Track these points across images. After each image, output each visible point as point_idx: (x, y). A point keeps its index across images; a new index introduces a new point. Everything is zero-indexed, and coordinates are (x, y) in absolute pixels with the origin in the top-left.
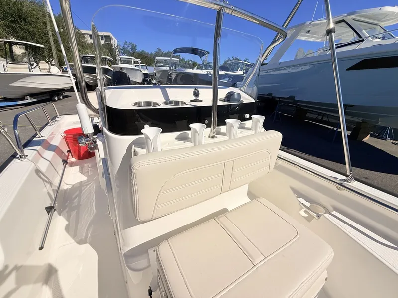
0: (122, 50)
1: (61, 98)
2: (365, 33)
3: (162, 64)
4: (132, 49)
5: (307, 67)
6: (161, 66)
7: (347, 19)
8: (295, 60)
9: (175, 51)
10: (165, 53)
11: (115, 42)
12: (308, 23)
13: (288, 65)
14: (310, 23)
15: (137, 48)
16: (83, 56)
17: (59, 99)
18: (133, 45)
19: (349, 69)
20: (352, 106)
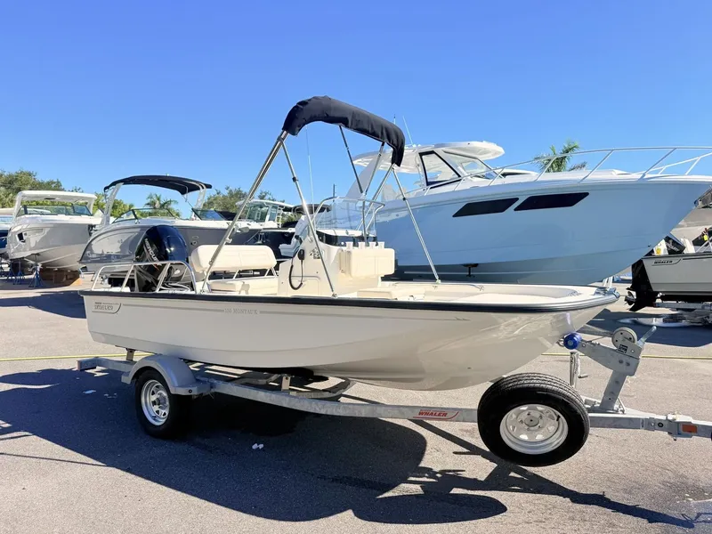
5: (403, 213)
19: (455, 215)
20: (476, 265)
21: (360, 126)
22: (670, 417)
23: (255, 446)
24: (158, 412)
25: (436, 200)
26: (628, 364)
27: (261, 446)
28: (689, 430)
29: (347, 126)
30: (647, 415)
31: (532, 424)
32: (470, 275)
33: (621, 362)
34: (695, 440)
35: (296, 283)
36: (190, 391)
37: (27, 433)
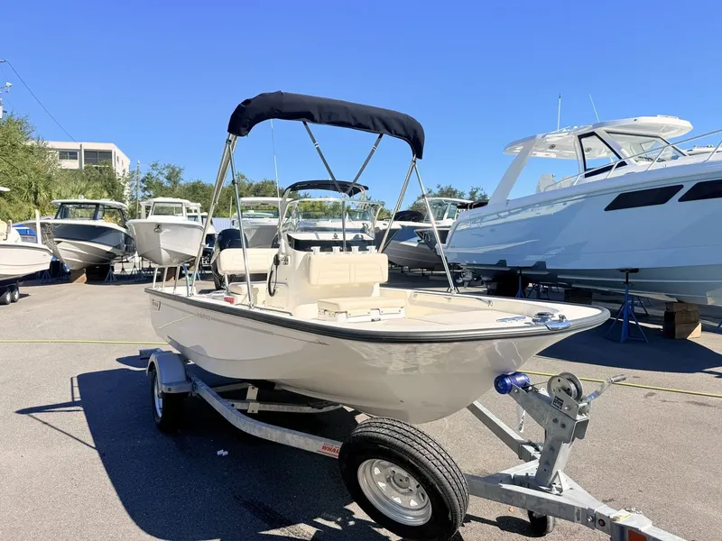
0: (143, 181)
1: (16, 296)
2: (626, 152)
3: (252, 212)
4: (169, 178)
5: (559, 207)
6: (254, 217)
7: (596, 131)
8: (539, 194)
9: (294, 188)
10: (258, 185)
11: (121, 165)
12: (540, 136)
13: (525, 205)
14: (543, 137)
15: (181, 176)
16: (62, 203)
17: (13, 301)
18: (174, 169)
19: (608, 209)
20: (636, 270)
21: (333, 119)
23: (219, 453)
26: (563, 426)
27: (225, 453)
29: (313, 120)
32: (627, 282)
33: (556, 421)
36: (169, 390)
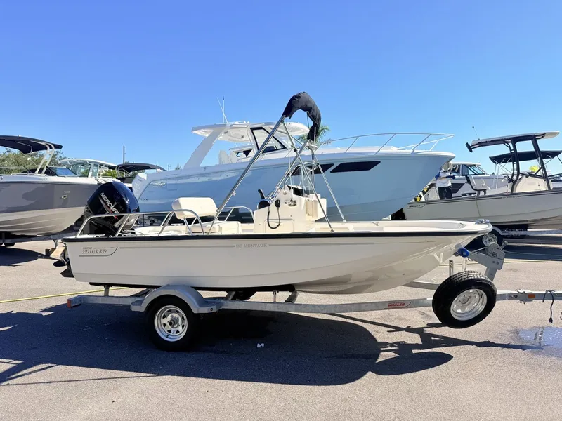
7: (264, 127)
22: (521, 291)
23: (258, 346)
24: (170, 331)
25: (269, 164)
26: (498, 263)
27: (263, 345)
28: (531, 297)
30: (509, 292)
31: (465, 302)
33: (494, 262)
34: (535, 302)
35: (273, 224)
36: (212, 309)
37: (50, 365)
